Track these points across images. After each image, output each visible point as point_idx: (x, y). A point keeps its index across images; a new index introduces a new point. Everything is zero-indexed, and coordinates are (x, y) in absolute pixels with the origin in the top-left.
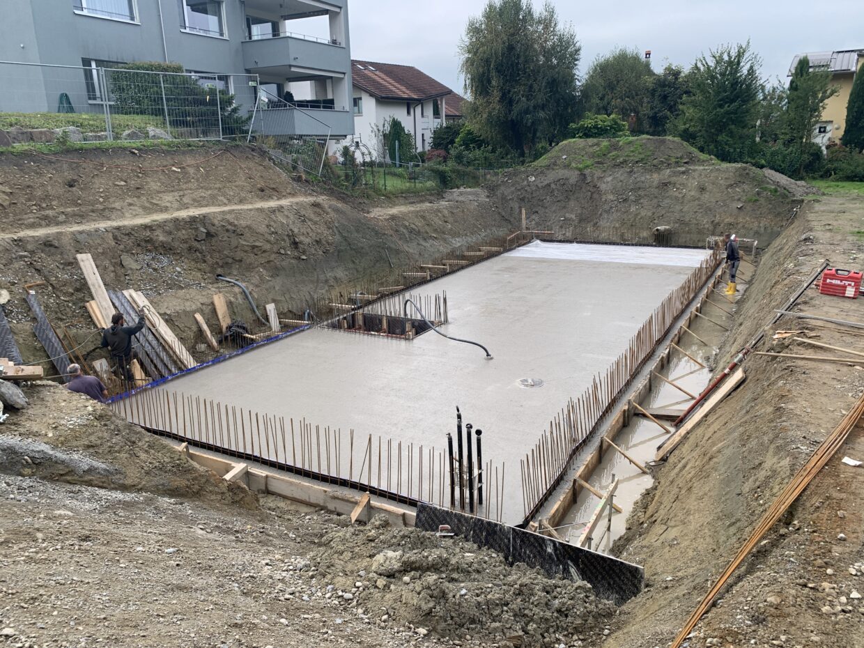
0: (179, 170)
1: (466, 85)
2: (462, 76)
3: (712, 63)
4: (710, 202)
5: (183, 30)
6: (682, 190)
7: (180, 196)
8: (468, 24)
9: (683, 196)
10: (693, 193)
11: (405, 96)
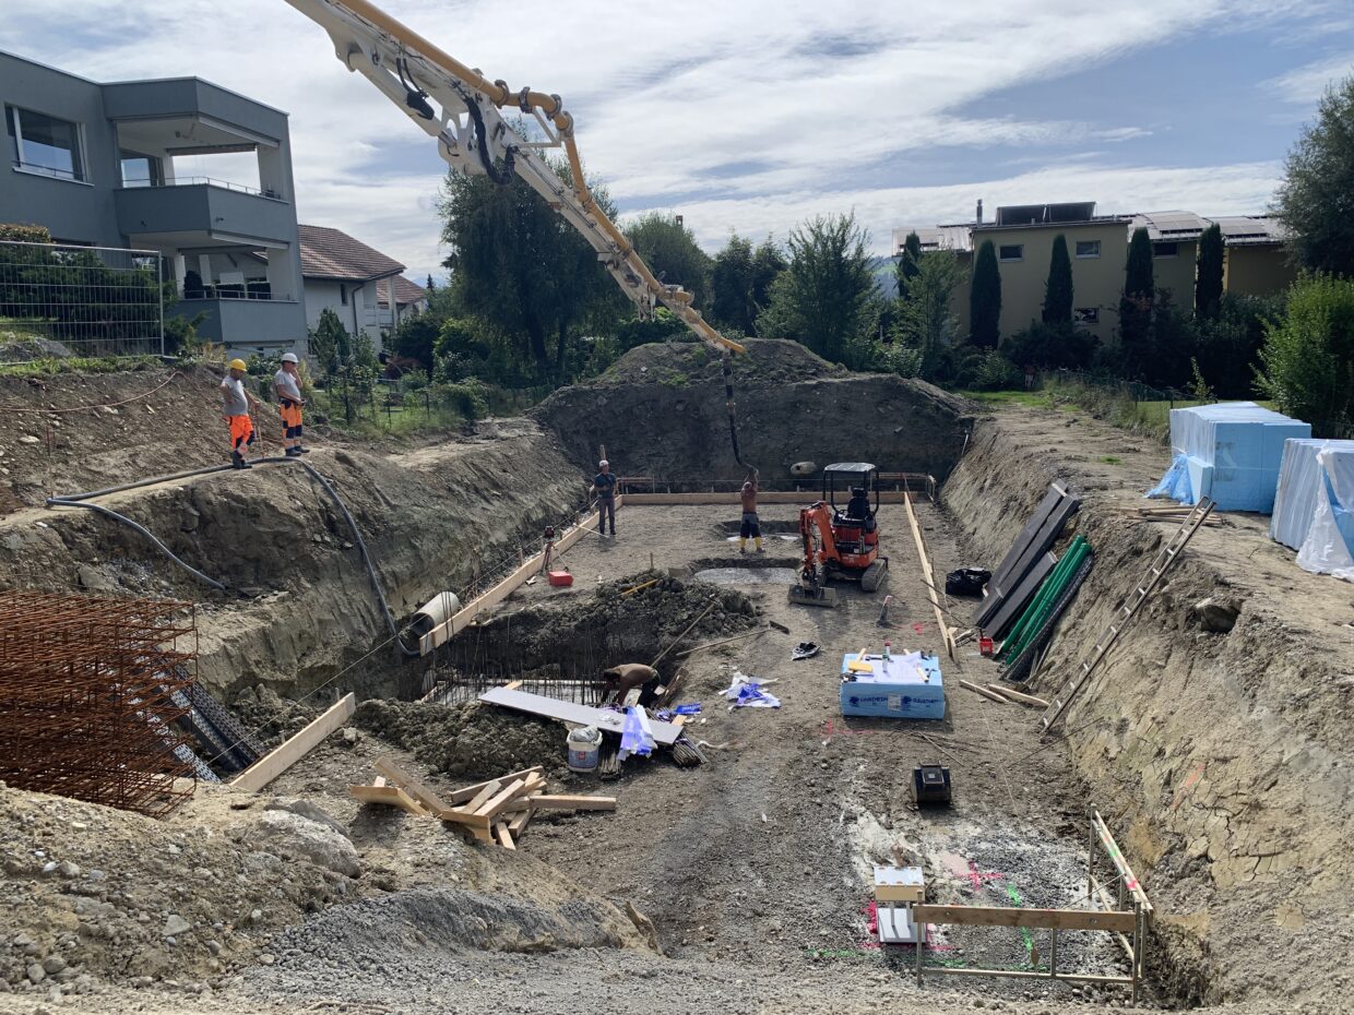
0: (116, 411)
3: (810, 239)
4: (858, 426)
5: (17, 169)
6: (818, 411)
7: (130, 456)
9: (822, 420)
10: (833, 415)
11: (338, 275)
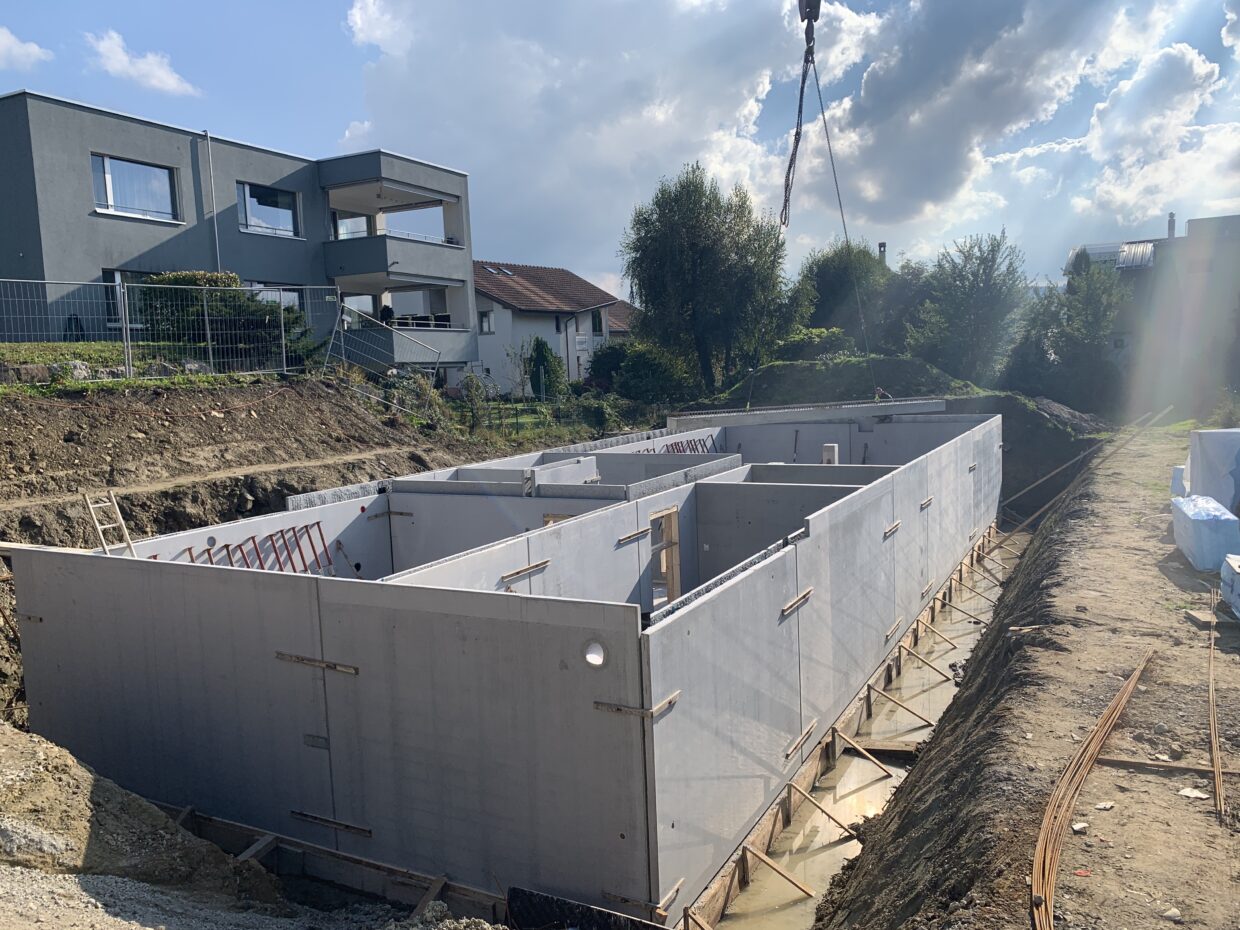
0: (222, 415)
1: (632, 292)
2: (628, 282)
3: (959, 260)
5: (245, 230)
7: (221, 451)
8: (634, 214)
11: (553, 308)
